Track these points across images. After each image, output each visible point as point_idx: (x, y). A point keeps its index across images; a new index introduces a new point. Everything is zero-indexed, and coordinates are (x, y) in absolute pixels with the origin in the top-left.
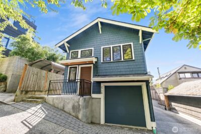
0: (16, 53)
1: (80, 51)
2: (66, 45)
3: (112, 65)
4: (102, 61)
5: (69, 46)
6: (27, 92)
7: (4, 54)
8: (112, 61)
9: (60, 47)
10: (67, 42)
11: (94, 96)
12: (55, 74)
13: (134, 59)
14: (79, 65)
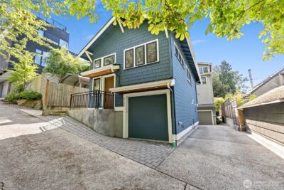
0: (48, 70)
1: (102, 59)
2: (87, 53)
3: (135, 72)
4: (124, 68)
5: (92, 54)
6: (53, 107)
7: (37, 72)
8: (135, 66)
9: (82, 57)
10: (88, 50)
11: (117, 109)
12: (83, 89)
13: (158, 60)
14: (102, 75)
